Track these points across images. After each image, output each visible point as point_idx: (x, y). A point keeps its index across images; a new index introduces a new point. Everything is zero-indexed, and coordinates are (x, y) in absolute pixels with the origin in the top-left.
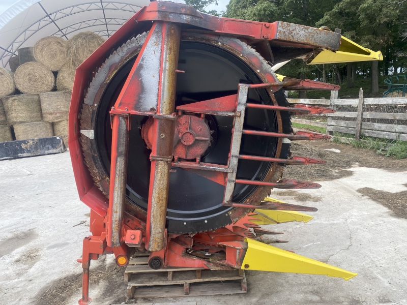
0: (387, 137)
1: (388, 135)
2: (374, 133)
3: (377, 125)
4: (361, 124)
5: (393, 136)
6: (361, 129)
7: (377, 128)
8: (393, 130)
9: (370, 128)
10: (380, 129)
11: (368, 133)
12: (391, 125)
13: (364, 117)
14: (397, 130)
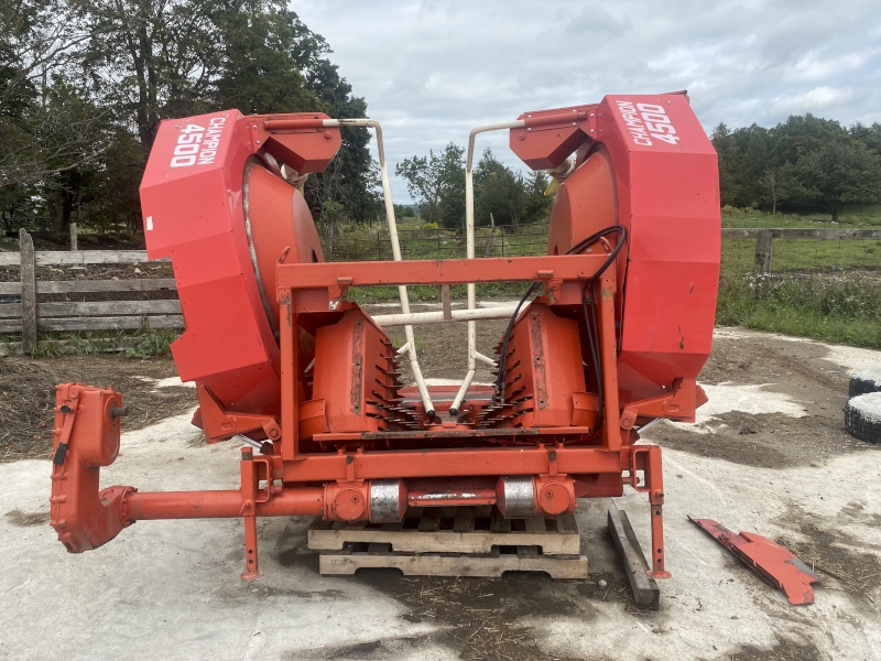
0: (116, 326)
1: (119, 322)
2: (80, 322)
3: (83, 306)
4: (37, 307)
5: (133, 322)
6: (37, 317)
7: (87, 311)
8: (129, 311)
9: (65, 313)
10: (95, 313)
11: (59, 323)
12: (121, 302)
13: (40, 291)
14: (140, 311)
